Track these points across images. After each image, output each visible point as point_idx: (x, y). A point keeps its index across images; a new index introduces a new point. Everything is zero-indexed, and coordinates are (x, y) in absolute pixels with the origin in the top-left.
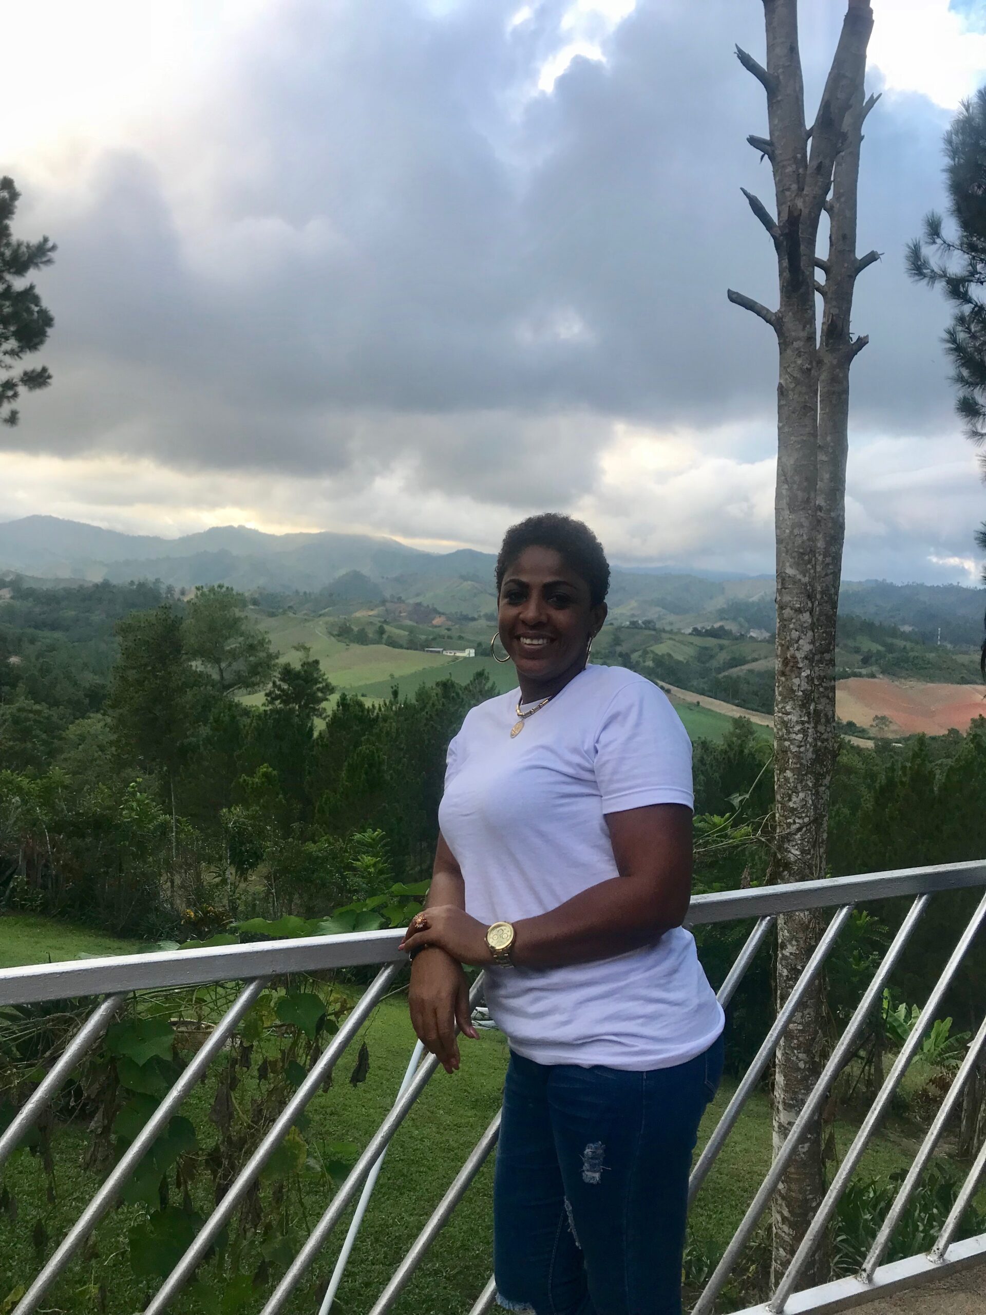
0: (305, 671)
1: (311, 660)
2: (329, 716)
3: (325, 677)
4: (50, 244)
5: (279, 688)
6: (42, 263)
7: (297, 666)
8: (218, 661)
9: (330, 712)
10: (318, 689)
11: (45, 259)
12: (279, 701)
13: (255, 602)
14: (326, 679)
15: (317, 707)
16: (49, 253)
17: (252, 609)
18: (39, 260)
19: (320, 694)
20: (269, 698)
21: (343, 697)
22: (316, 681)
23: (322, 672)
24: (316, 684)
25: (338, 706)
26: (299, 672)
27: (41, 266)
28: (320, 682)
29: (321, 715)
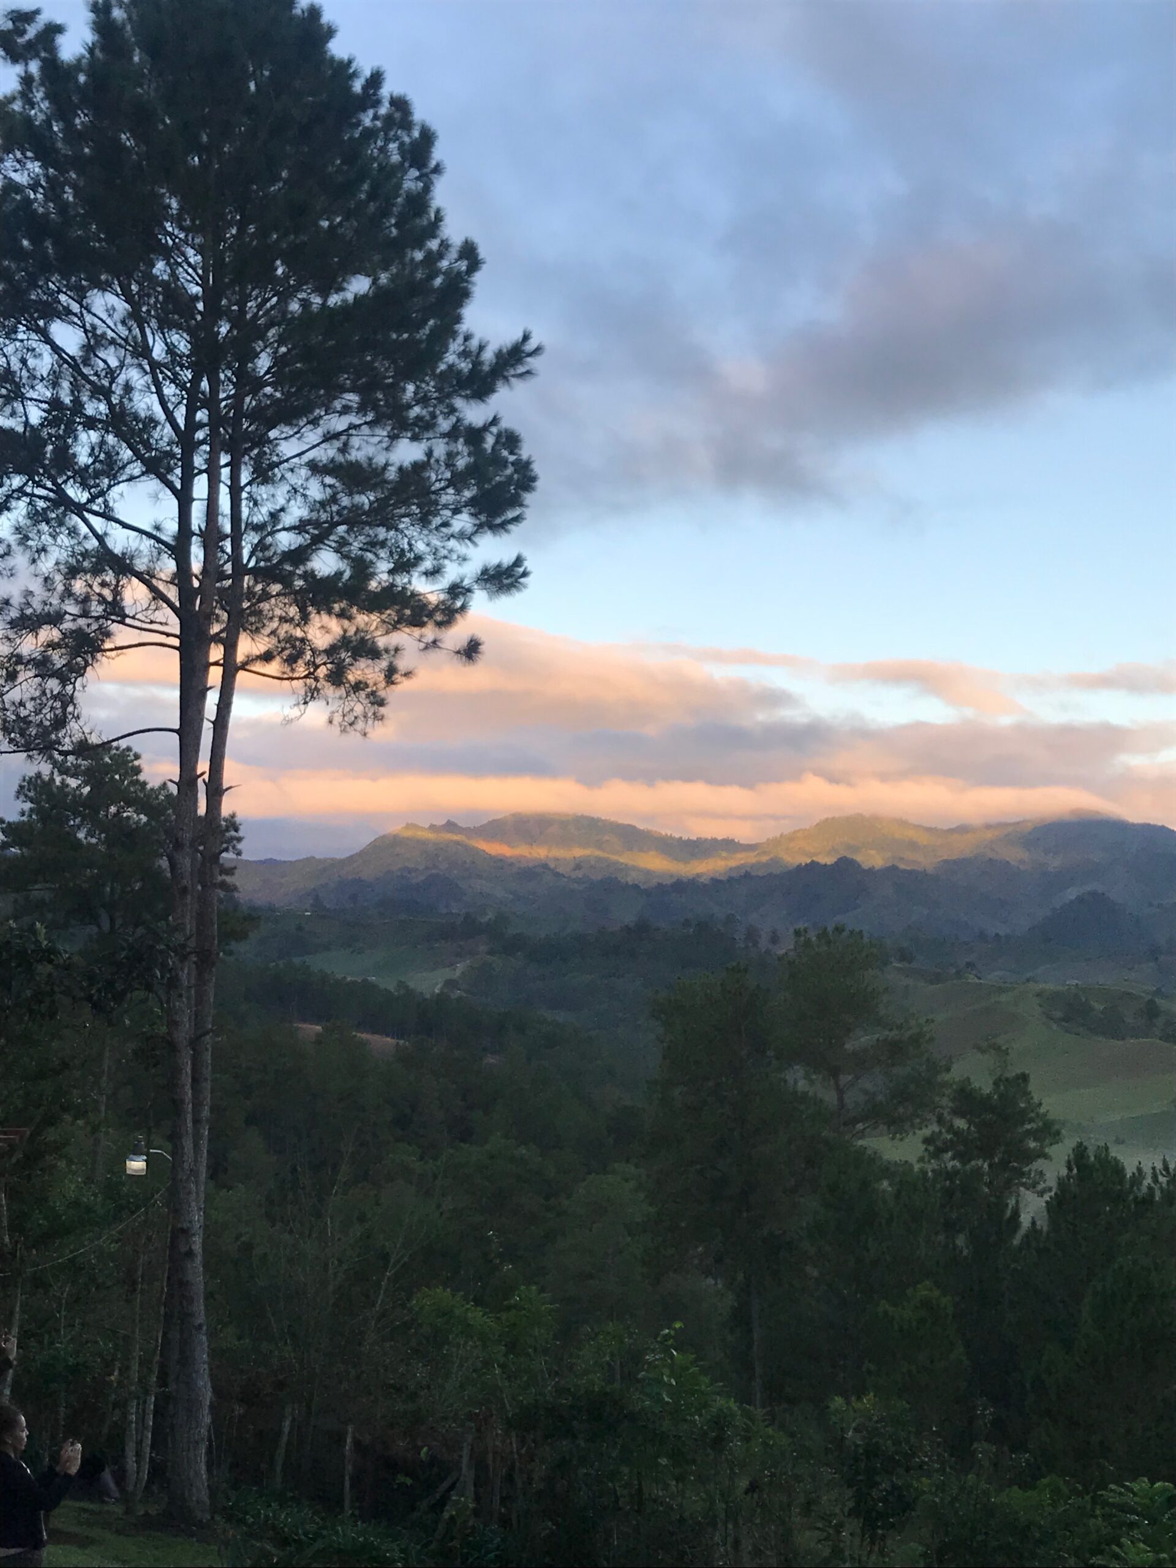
0: (1001, 1096)
1: (1011, 1074)
2: (1050, 1189)
3: (1042, 1110)
4: (531, 346)
5: (951, 1129)
6: (513, 376)
7: (984, 1085)
8: (834, 1072)
9: (1051, 1180)
10: (1028, 1133)
11: (521, 369)
12: (950, 1154)
13: (904, 956)
14: (1045, 1115)
15: (1026, 1169)
16: (529, 359)
17: (899, 969)
18: (512, 372)
19: (1032, 1145)
20: (931, 1148)
21: (1080, 1151)
22: (1023, 1117)
23: (1036, 1100)
24: (1023, 1124)
25: (1070, 1169)
26: (989, 1097)
27: (513, 380)
28: (1031, 1121)
29: (1034, 1185)
